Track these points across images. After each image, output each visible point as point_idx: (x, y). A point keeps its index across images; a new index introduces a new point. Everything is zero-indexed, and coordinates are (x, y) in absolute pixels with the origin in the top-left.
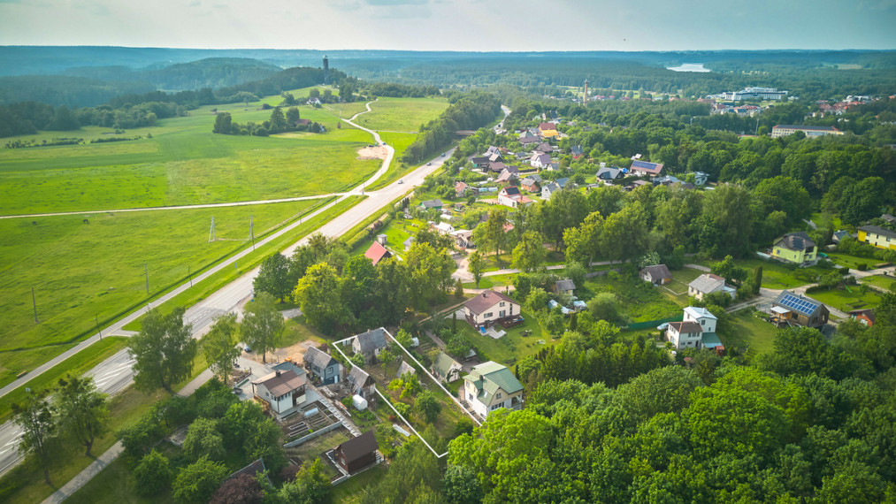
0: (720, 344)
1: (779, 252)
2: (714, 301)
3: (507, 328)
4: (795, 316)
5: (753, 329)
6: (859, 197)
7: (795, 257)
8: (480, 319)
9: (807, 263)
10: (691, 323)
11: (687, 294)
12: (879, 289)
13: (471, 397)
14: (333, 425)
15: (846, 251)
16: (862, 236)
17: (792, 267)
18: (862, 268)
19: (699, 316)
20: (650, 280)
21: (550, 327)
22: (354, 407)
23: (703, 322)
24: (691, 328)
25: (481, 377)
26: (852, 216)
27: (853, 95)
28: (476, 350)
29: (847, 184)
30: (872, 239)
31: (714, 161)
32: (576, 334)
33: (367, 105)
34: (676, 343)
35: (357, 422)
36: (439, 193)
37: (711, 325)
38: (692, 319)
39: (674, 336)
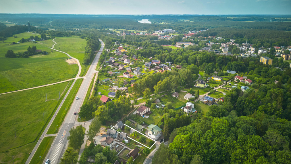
0: (196, 111)
1: (198, 85)
2: (191, 100)
3: (149, 115)
4: (208, 101)
5: (201, 106)
6: (209, 68)
7: (202, 86)
8: (142, 114)
9: (205, 87)
10: (189, 107)
11: (184, 99)
12: (221, 92)
13: (150, 134)
14: (124, 148)
15: (211, 83)
16: (213, 78)
17: (202, 88)
18: (216, 87)
19: (190, 105)
20: (175, 96)
21: (160, 113)
22: (126, 143)
23: (191, 106)
24: (189, 108)
25: (152, 129)
26: (208, 72)
27: (191, 30)
28: (144, 122)
29: (206, 64)
30: (215, 79)
31: (172, 59)
32: (167, 114)
33: (53, 40)
34: (187, 112)
35: (128, 146)
36: (105, 75)
37: (193, 107)
38: (189, 106)
39: (186, 110)
